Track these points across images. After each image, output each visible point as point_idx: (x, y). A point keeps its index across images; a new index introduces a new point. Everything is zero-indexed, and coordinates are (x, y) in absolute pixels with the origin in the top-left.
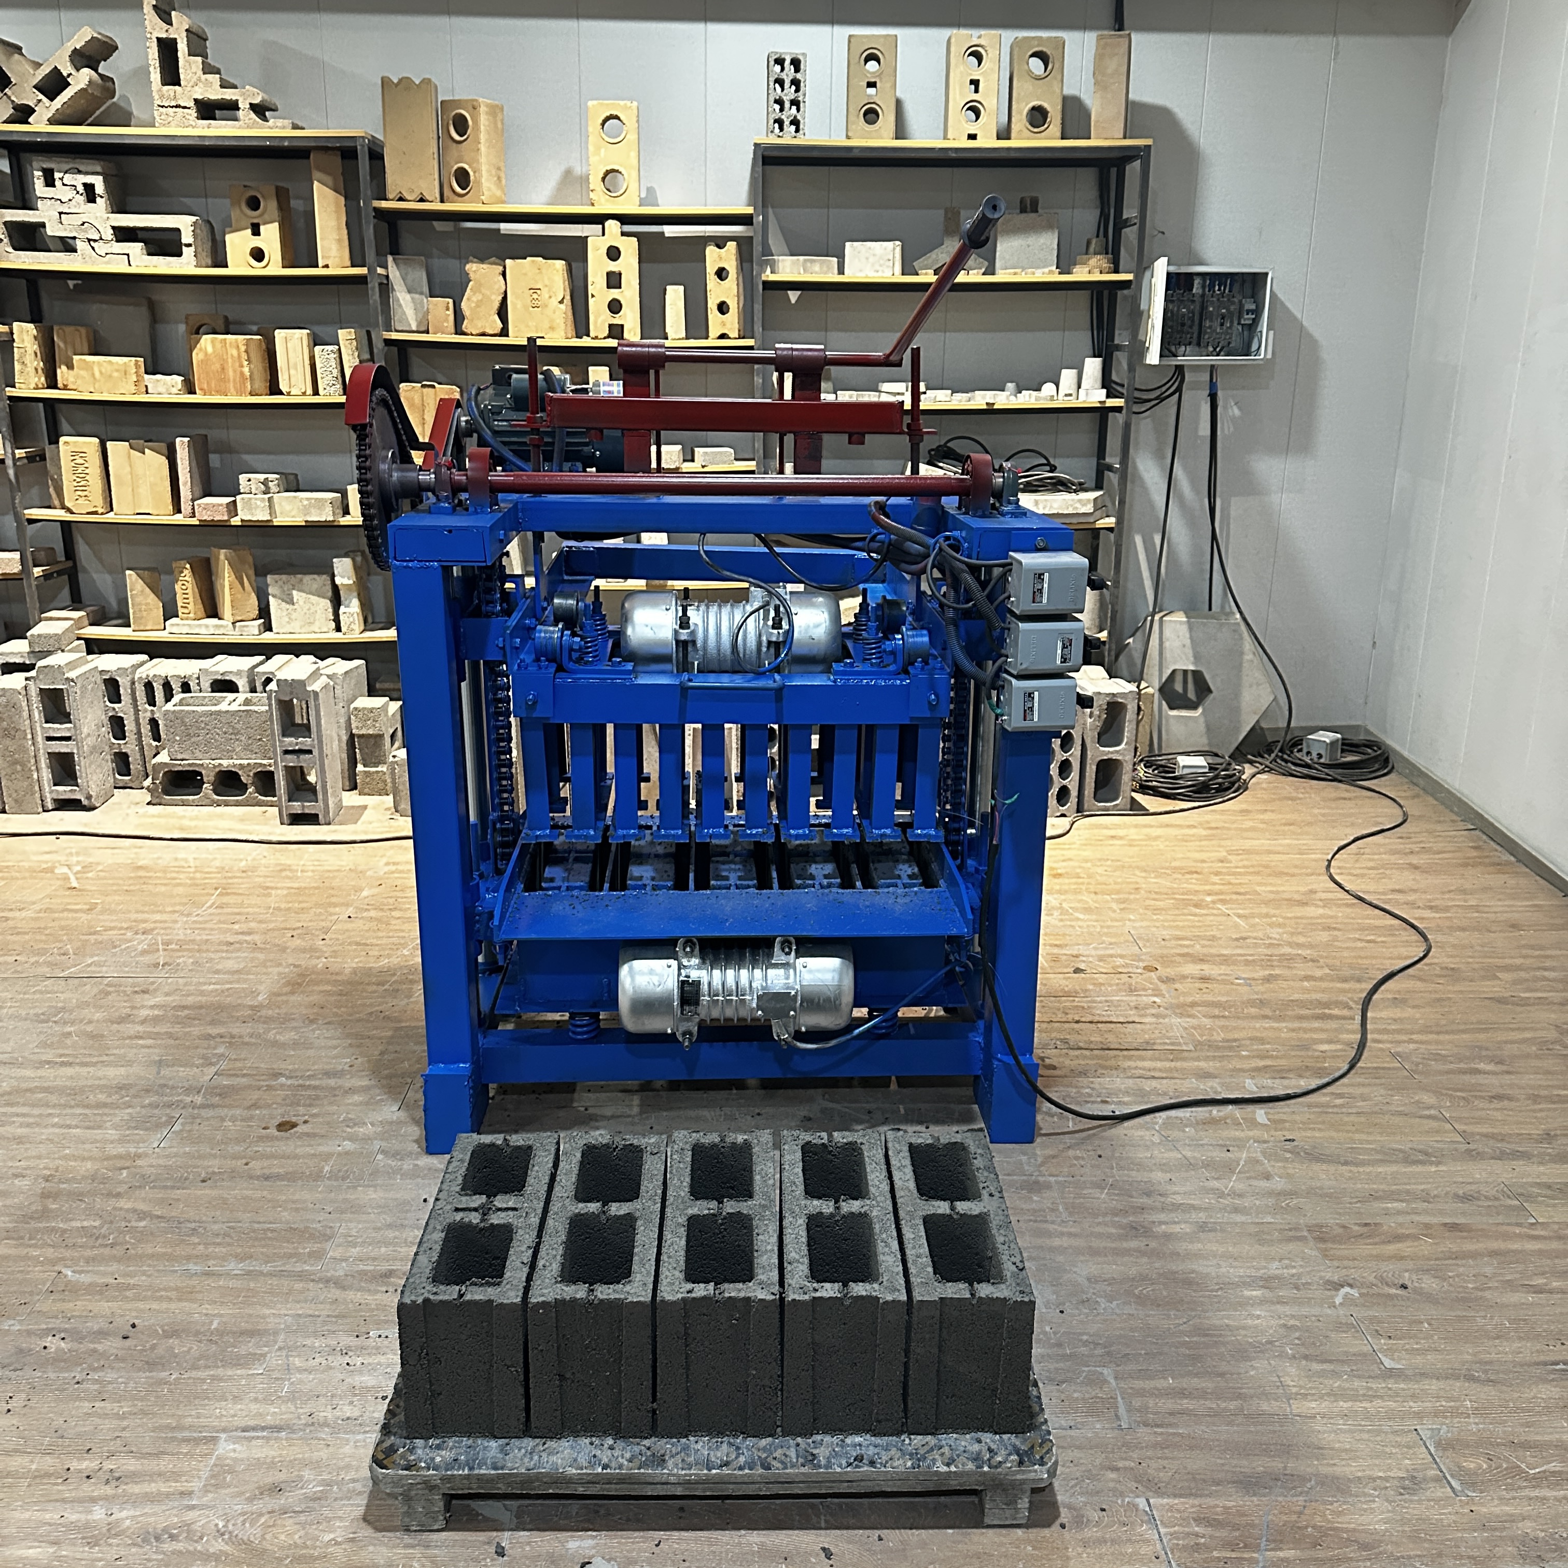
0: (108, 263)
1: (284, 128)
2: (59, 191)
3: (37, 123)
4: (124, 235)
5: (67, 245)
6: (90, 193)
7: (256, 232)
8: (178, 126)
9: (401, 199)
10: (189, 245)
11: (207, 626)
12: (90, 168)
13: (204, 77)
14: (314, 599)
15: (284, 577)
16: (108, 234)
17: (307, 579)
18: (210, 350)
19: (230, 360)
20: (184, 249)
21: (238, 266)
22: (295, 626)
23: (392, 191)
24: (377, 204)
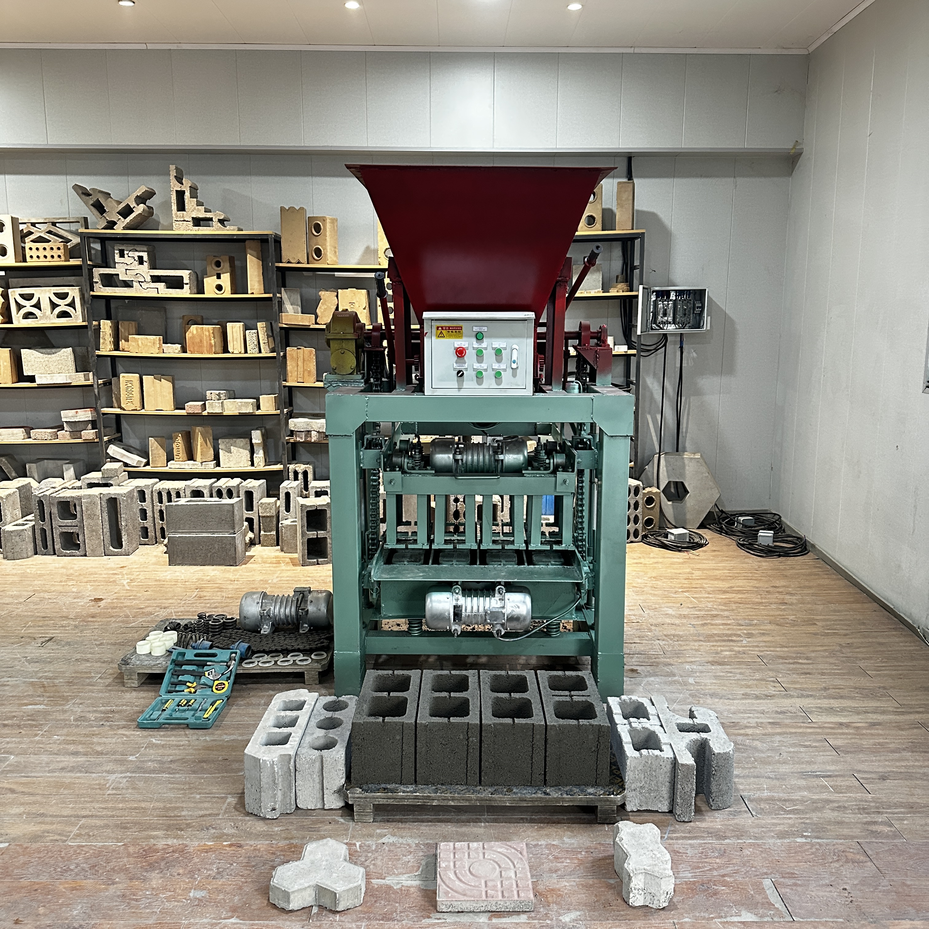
0: (148, 292)
1: (234, 230)
2: (126, 260)
3: (118, 229)
4: (156, 279)
5: (127, 284)
6: (141, 261)
7: (219, 277)
8: (184, 230)
9: (289, 262)
10: (187, 284)
11: (188, 465)
12: (142, 249)
13: (197, 207)
14: (241, 450)
15: (227, 440)
16: (149, 279)
17: (238, 441)
18: (195, 332)
19: (205, 337)
20: (185, 286)
21: (210, 293)
22: (232, 464)
23: (285, 257)
24: (277, 265)
